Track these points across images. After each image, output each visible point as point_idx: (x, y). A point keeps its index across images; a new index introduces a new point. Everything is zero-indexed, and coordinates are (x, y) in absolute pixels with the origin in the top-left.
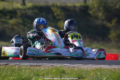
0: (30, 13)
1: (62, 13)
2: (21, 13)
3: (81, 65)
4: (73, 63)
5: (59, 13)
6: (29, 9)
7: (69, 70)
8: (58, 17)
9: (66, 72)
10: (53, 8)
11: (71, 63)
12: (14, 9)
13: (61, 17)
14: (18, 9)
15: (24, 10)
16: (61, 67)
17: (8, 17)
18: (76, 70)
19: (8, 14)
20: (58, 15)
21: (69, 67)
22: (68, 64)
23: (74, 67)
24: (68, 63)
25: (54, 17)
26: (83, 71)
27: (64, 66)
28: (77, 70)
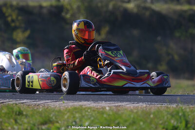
1: (20, 18)
3: (49, 101)
4: (37, 99)
5: (14, 17)
7: (29, 109)
8: (13, 25)
9: (24, 113)
11: (33, 99)
13: (17, 24)
16: (16, 104)
18: (40, 110)
20: (13, 21)
21: (29, 105)
22: (29, 101)
23: (38, 105)
24: (27, 99)
26: (53, 111)
27: (22, 103)
28: (42, 110)
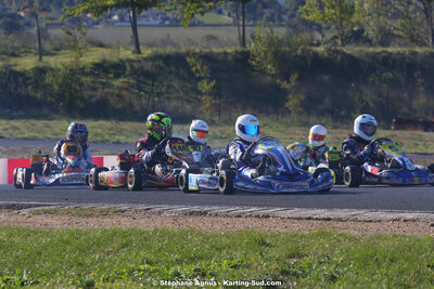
0: (148, 66)
2: (132, 67)
6: (146, 59)
10: (188, 60)
12: (121, 60)
14: (129, 60)
15: (139, 61)
17: (111, 75)
19: (111, 70)
25: (191, 74)
